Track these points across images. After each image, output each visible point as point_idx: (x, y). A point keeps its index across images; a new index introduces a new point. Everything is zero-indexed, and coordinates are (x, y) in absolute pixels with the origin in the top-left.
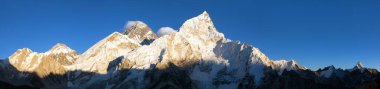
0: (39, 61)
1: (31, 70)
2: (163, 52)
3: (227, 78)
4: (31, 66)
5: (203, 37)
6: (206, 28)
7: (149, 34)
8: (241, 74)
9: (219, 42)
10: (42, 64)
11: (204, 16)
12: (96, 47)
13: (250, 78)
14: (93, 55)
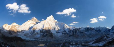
0: (10, 27)
1: (8, 30)
2: (43, 25)
3: (59, 31)
4: (8, 29)
5: (52, 21)
6: (52, 19)
7: (37, 20)
8: (63, 30)
9: (56, 22)
10: (11, 28)
11: (52, 16)
12: (25, 24)
13: (65, 31)
14: (24, 26)
